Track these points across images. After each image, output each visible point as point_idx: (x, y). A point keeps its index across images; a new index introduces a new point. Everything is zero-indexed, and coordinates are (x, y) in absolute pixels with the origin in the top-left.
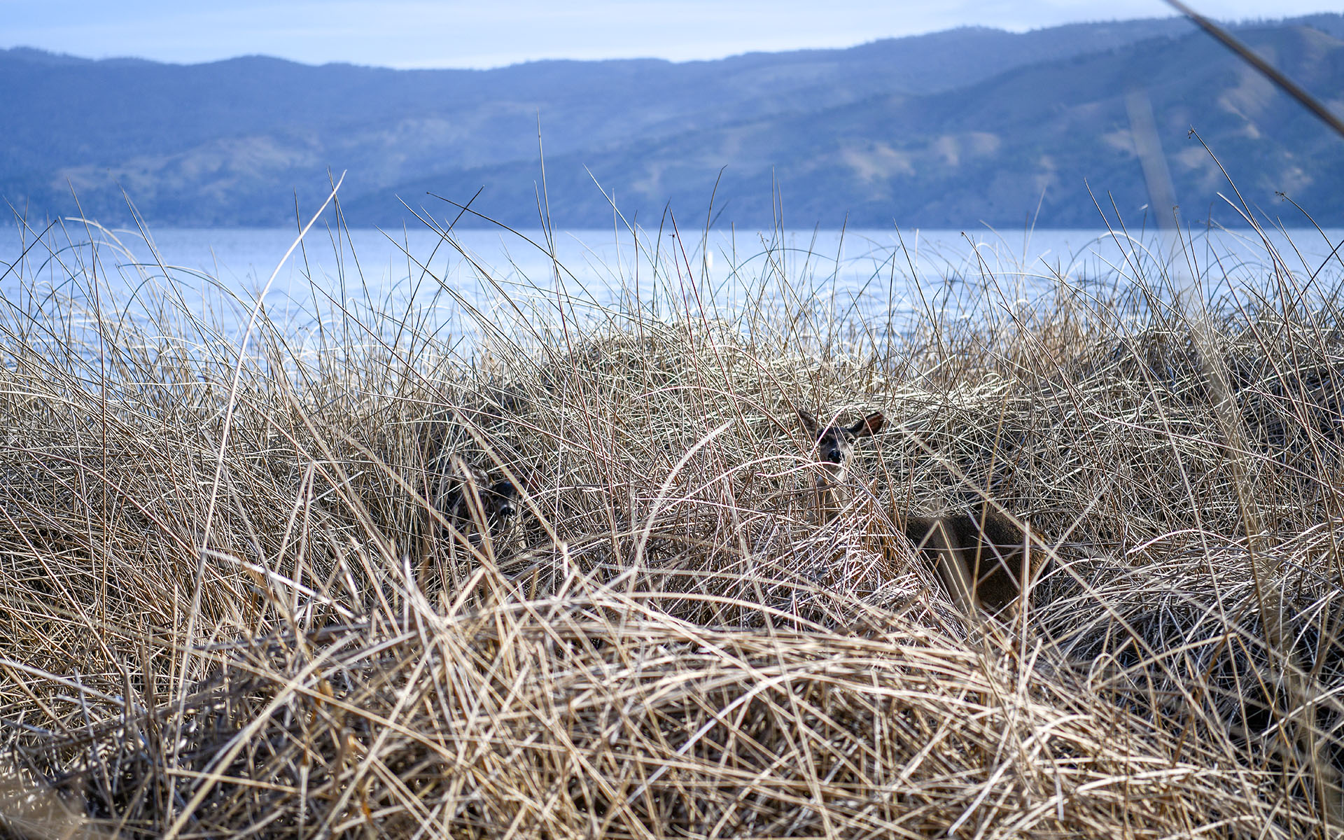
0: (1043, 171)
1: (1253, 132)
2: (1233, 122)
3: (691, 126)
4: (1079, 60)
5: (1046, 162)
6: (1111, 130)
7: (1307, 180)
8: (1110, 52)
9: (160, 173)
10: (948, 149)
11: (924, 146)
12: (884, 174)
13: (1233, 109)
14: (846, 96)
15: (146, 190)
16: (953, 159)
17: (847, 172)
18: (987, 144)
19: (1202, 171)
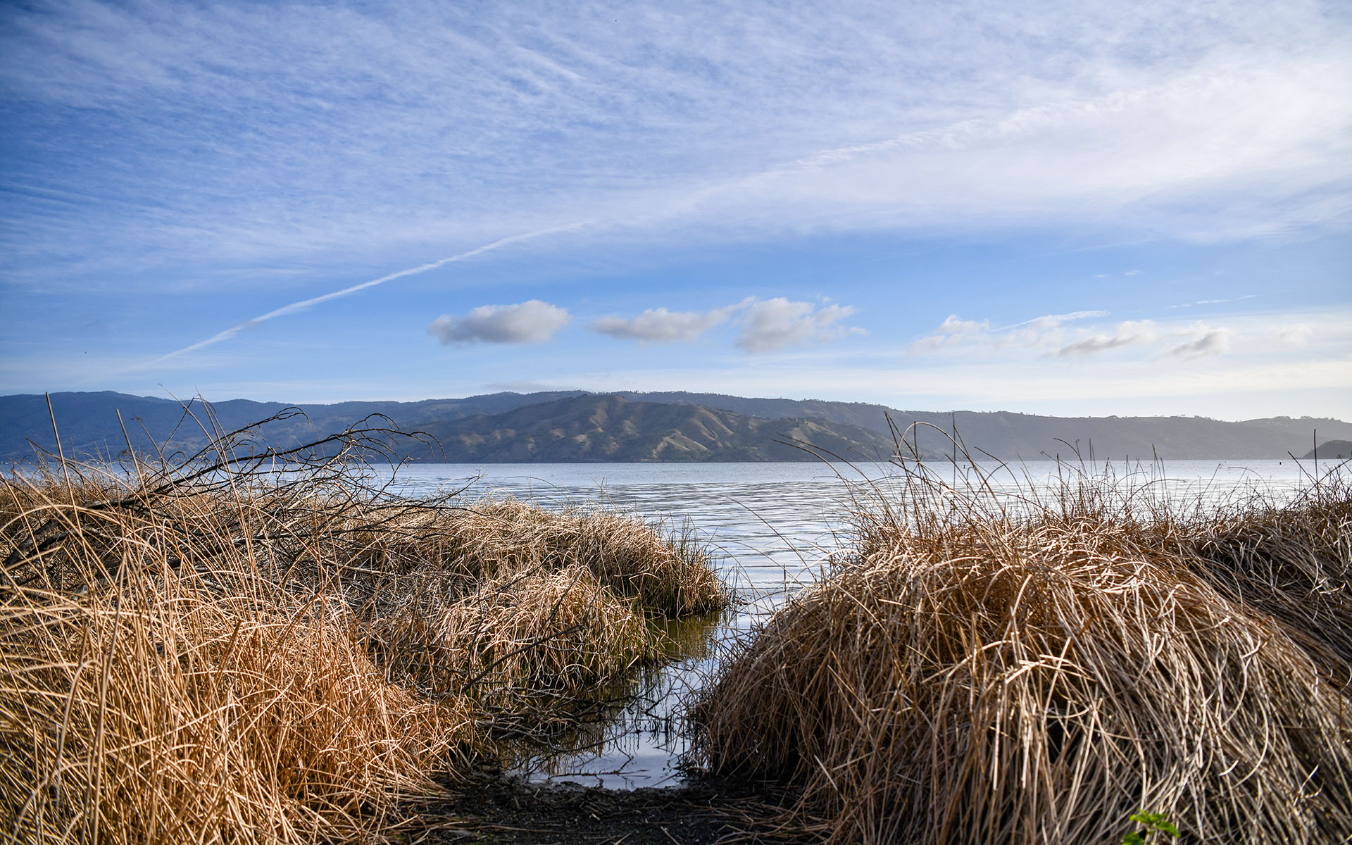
0: (531, 443)
1: (600, 430)
2: (594, 426)
3: (405, 426)
4: (543, 405)
5: (531, 440)
6: (553, 429)
7: (618, 446)
8: (553, 402)
9: (200, 443)
10: (498, 435)
11: (489, 433)
12: (475, 443)
13: (594, 422)
14: (463, 416)
15: (194, 450)
16: (499, 438)
17: (461, 442)
18: (511, 433)
19: (584, 443)
